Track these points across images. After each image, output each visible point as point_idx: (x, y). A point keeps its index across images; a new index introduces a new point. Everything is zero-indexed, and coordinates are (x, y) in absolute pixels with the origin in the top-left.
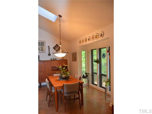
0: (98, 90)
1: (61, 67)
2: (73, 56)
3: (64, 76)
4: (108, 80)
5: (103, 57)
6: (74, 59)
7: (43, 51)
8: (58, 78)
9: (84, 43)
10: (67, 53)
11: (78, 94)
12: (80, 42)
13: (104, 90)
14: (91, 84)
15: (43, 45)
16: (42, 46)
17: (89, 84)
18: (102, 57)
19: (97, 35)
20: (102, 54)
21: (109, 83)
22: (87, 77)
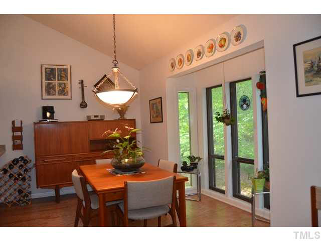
0: (229, 207)
1: (117, 135)
2: (153, 109)
3: (126, 160)
4: (261, 173)
5: (242, 106)
6: (157, 116)
7: (64, 95)
8: (109, 170)
9: (186, 67)
10: (135, 91)
11: (171, 215)
12: (173, 66)
13: (249, 205)
14: (206, 190)
15: (66, 76)
16: (61, 80)
17: (202, 189)
18: (238, 107)
19: (225, 39)
20: (238, 99)
21: (263, 180)
22: (196, 168)
